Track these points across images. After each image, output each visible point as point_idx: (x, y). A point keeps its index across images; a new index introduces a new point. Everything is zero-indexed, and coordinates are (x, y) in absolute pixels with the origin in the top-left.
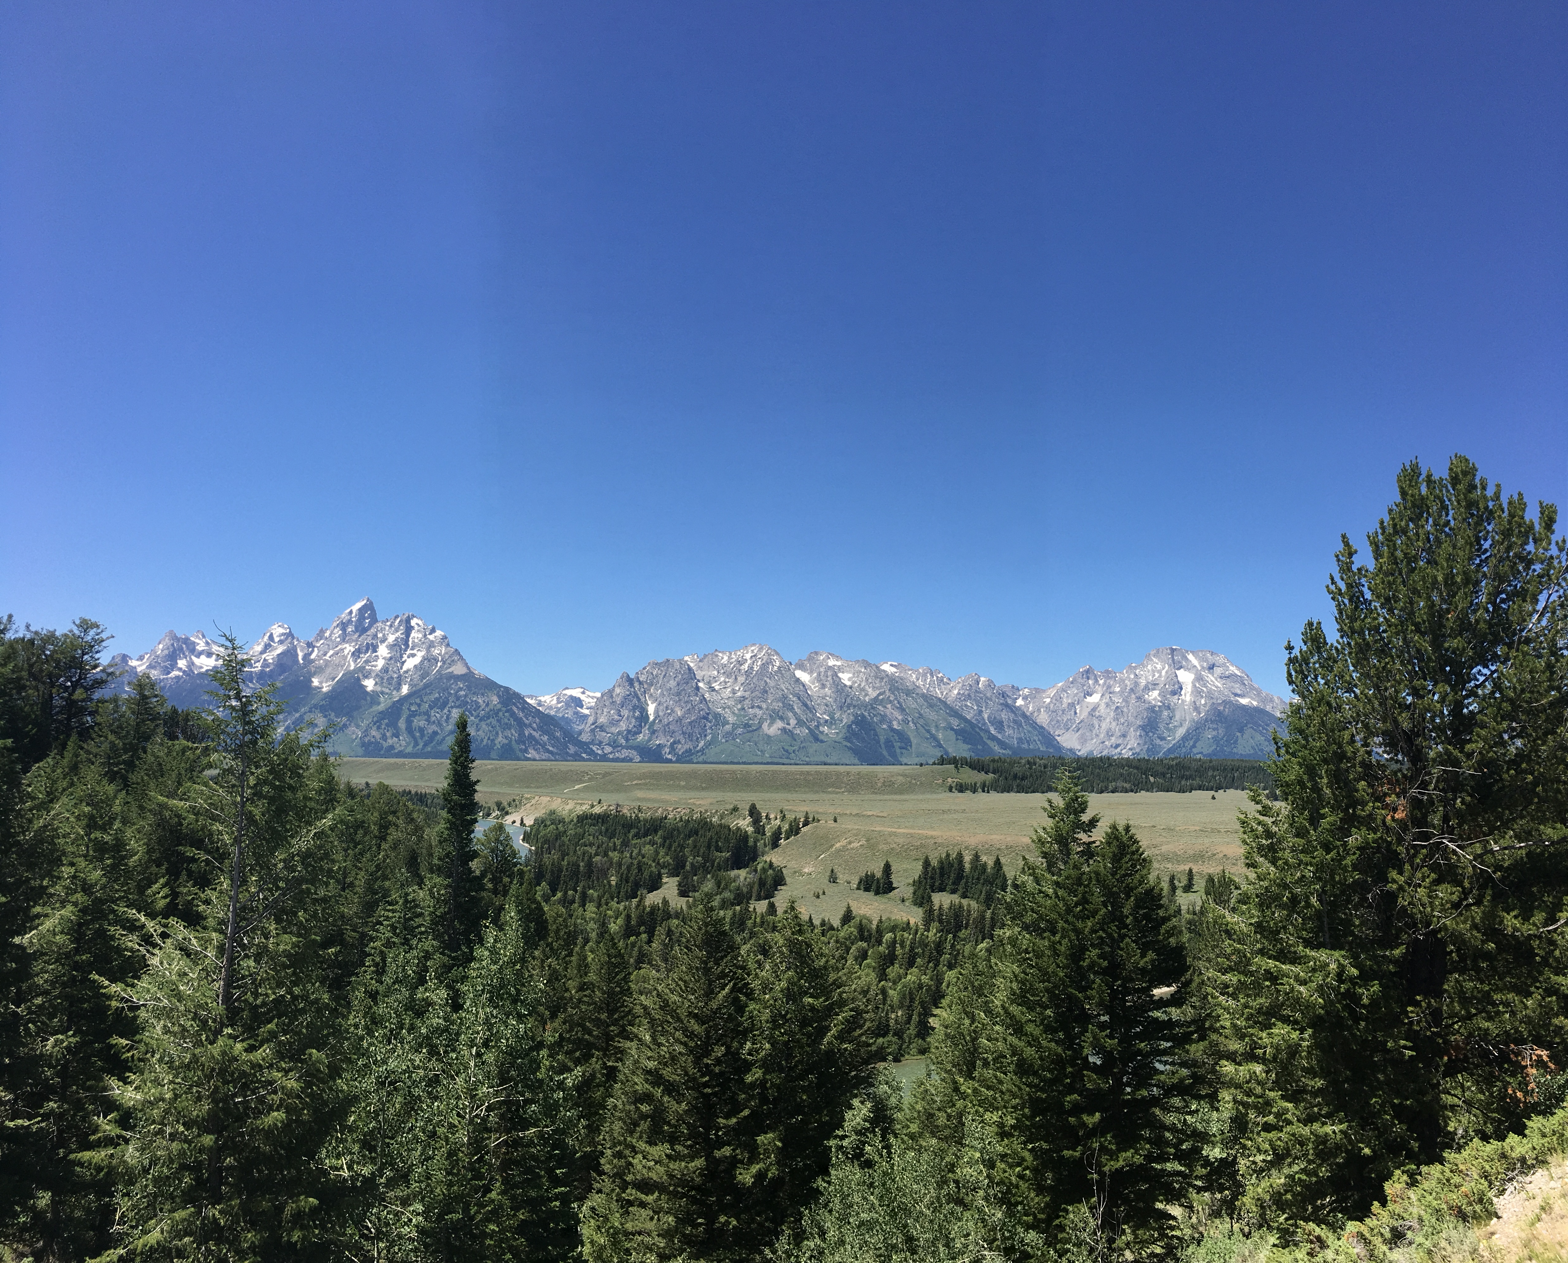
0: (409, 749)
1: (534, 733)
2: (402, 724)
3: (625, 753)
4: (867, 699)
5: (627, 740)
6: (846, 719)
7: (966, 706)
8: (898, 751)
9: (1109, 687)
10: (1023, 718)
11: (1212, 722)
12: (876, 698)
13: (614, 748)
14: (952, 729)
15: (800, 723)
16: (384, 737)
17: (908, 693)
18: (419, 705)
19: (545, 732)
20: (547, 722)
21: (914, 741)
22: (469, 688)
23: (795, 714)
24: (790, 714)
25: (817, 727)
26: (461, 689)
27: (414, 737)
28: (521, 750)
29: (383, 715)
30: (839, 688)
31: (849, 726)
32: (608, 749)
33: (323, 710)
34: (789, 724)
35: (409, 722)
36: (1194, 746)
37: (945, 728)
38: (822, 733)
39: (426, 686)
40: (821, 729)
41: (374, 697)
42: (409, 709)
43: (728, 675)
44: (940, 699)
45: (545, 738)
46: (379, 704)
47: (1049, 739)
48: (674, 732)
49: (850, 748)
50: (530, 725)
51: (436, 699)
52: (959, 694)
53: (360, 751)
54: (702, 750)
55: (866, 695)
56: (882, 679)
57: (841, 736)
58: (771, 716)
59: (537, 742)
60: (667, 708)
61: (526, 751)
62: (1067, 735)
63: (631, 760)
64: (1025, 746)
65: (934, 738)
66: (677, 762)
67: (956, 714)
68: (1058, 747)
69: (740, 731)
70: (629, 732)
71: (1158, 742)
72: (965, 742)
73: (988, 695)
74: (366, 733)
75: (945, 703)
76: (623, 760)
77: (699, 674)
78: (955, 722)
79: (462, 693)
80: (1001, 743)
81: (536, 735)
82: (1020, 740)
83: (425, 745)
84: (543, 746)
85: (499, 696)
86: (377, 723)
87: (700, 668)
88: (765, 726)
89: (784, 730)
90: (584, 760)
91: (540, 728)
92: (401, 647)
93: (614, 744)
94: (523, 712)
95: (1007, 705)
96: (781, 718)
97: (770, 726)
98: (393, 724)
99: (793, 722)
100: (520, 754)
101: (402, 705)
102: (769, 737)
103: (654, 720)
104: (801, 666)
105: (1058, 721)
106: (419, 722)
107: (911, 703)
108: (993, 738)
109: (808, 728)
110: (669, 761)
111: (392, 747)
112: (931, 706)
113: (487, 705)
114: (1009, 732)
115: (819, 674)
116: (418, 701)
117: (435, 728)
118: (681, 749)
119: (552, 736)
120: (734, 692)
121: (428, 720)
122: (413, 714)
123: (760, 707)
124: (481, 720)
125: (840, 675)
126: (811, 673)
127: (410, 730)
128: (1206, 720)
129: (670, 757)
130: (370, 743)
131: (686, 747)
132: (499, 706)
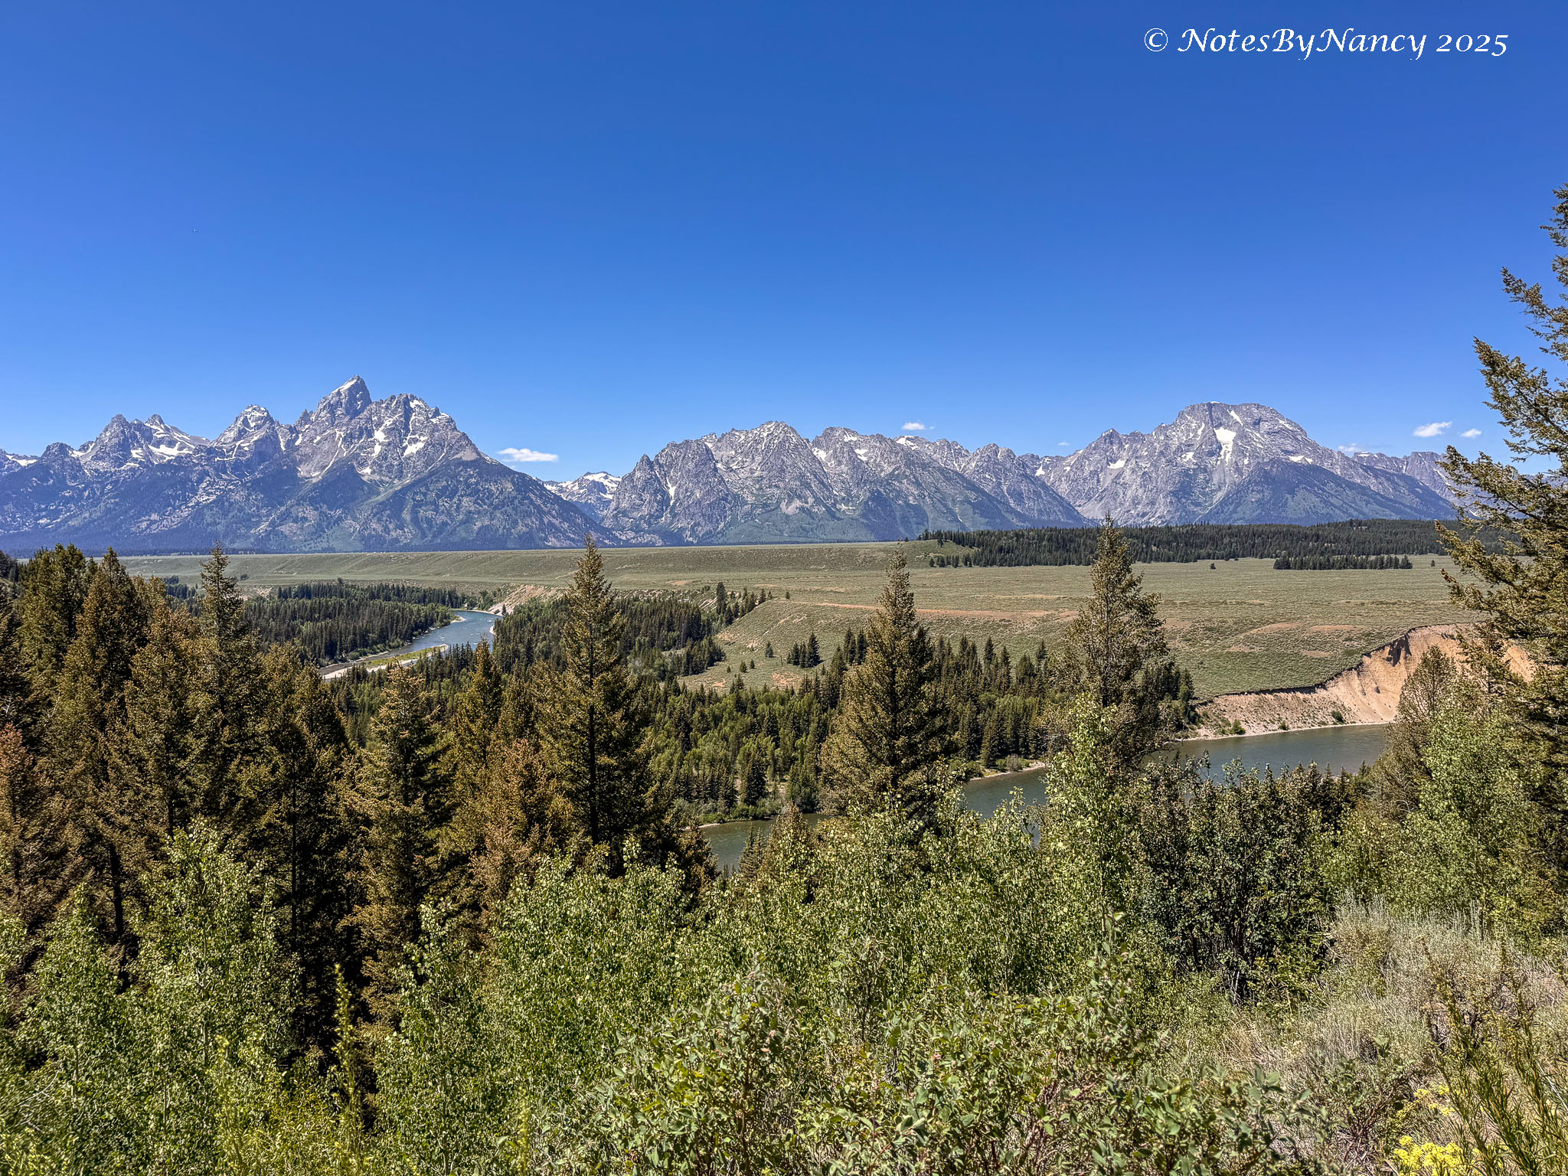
0: (415, 543)
1: (554, 521)
2: (406, 515)
3: (647, 538)
4: (882, 474)
5: (650, 524)
6: (863, 495)
7: (985, 478)
8: (914, 526)
9: (1136, 451)
10: (1043, 488)
11: (1257, 484)
12: (892, 474)
13: (636, 532)
14: (969, 503)
15: (818, 501)
16: (386, 530)
17: (924, 466)
18: (425, 495)
19: (564, 520)
20: (567, 509)
21: (931, 516)
22: (480, 474)
23: (813, 492)
24: (808, 493)
25: (834, 505)
26: (471, 476)
27: (420, 528)
28: (541, 539)
29: (383, 505)
30: (856, 464)
31: (866, 503)
32: (631, 534)
33: (313, 502)
34: (807, 503)
35: (414, 512)
36: (1235, 511)
37: (962, 502)
38: (839, 510)
39: (431, 474)
40: (838, 506)
41: (373, 488)
42: (414, 500)
43: (746, 455)
44: (956, 473)
45: (566, 525)
46: (378, 494)
47: (1069, 510)
48: (694, 514)
49: (867, 525)
50: (549, 512)
51: (444, 487)
52: (977, 466)
53: (359, 545)
54: (722, 532)
55: (882, 471)
56: (897, 453)
57: (857, 513)
58: (789, 495)
59: (556, 528)
60: (687, 491)
61: (546, 539)
62: (1089, 506)
63: (653, 545)
64: (1045, 518)
65: (951, 512)
66: (698, 544)
67: (972, 486)
68: (1078, 518)
69: (759, 511)
70: (651, 516)
71: (1192, 508)
72: (982, 515)
73: (1008, 466)
74: (365, 525)
75: (961, 476)
76: (646, 545)
77: (717, 455)
78: (972, 496)
79: (473, 480)
80: (1018, 515)
81: (556, 522)
82: (1040, 511)
83: (434, 536)
84: (564, 533)
85: (514, 484)
86: (377, 514)
87: (718, 448)
88: (783, 505)
89: (802, 509)
90: (606, 546)
91: (560, 515)
92: (400, 432)
93: (637, 529)
94: (541, 498)
95: (1026, 476)
96: (799, 497)
97: (788, 505)
98: (396, 515)
99: (811, 500)
100: (540, 543)
101: (404, 494)
102: (787, 516)
103: (675, 503)
104: (817, 443)
105: (1079, 491)
106: (426, 513)
107: (927, 477)
108: (1012, 511)
109: (825, 506)
110: (692, 544)
111: (396, 540)
112: (948, 479)
113: (501, 492)
114: (1029, 504)
115: (835, 451)
116: (423, 490)
117: (445, 519)
118: (701, 531)
119: (572, 523)
120: (752, 471)
121: (436, 510)
122: (418, 505)
123: (777, 487)
124: (496, 508)
125: (857, 451)
126: (827, 450)
127: (416, 521)
128: (1249, 482)
129: (691, 539)
130: (370, 536)
131: (707, 528)
132: (514, 493)
